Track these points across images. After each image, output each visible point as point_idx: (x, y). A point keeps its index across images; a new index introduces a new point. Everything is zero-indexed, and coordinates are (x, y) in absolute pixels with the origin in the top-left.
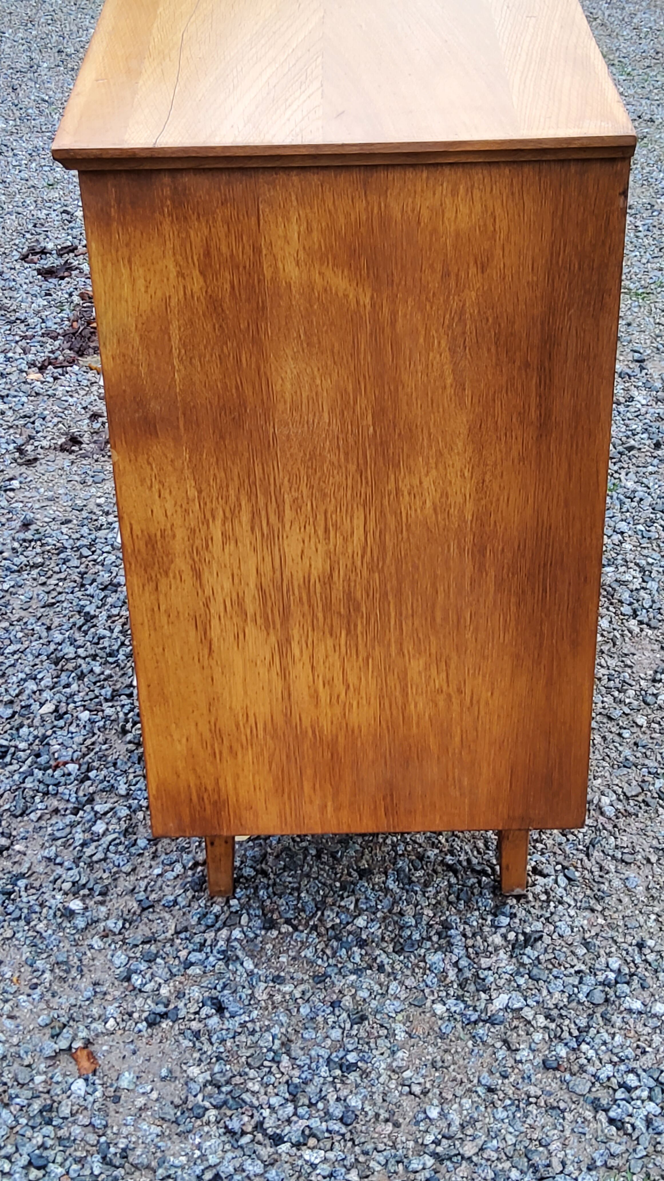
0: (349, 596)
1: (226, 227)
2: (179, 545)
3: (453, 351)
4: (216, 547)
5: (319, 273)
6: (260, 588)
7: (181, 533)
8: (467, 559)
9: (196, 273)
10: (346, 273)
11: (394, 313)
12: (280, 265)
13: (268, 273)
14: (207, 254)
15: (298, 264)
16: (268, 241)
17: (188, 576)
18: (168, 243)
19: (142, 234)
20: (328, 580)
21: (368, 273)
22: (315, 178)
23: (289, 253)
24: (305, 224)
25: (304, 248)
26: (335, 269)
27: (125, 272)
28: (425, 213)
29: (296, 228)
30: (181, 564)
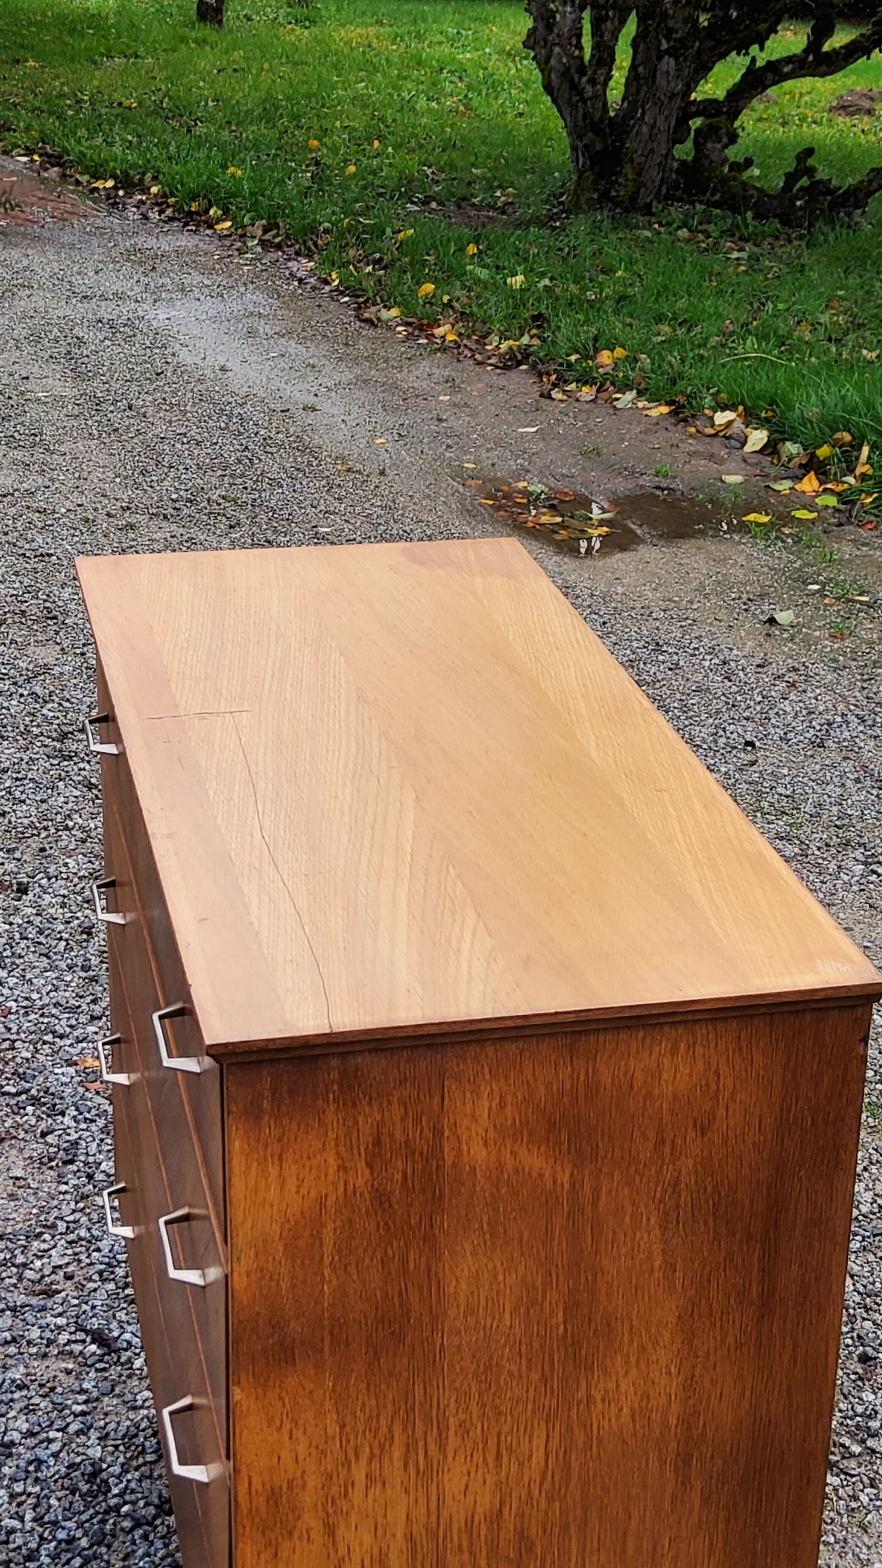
0: (522, 1535)
1: (402, 1110)
2: (309, 1497)
3: (663, 1228)
4: (357, 1495)
5: (511, 1152)
6: (410, 1538)
7: (313, 1482)
8: (669, 1475)
9: (362, 1165)
10: (542, 1149)
11: (596, 1191)
12: (465, 1148)
13: (449, 1158)
14: (378, 1142)
15: (486, 1144)
16: (452, 1121)
17: (317, 1536)
18: (330, 1133)
19: (299, 1125)
20: (496, 1518)
21: (569, 1148)
22: (513, 1048)
23: (477, 1133)
24: (498, 1100)
25: (495, 1126)
26: (530, 1146)
27: (273, 1171)
28: (639, 1076)
29: (487, 1104)
30: (311, 1520)
